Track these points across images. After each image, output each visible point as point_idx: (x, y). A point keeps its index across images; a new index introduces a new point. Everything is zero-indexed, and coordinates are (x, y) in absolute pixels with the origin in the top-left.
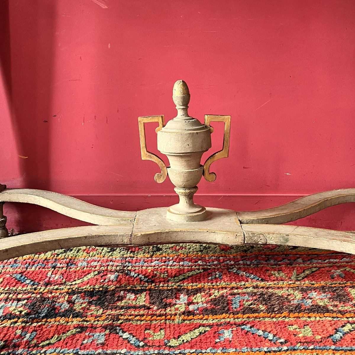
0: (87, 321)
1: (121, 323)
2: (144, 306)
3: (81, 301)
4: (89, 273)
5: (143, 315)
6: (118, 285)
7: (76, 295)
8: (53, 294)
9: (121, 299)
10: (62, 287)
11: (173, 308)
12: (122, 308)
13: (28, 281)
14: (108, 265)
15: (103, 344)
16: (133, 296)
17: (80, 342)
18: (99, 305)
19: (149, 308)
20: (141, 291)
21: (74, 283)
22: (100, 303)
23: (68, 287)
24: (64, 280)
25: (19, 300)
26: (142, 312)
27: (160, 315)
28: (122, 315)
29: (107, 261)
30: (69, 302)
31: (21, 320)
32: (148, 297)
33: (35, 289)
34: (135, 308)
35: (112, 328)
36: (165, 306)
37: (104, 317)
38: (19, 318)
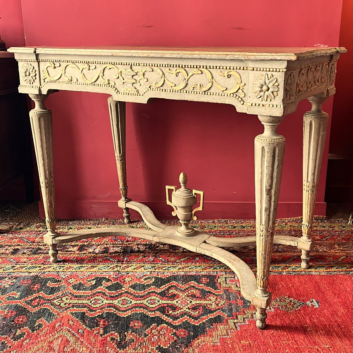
0: (146, 254)
1: (159, 255)
2: (167, 249)
3: (142, 247)
5: (166, 253)
7: (140, 246)
8: (131, 245)
9: (158, 247)
10: (134, 242)
11: (178, 250)
12: (158, 250)
13: (119, 240)
15: (153, 261)
16: (162, 246)
17: (144, 260)
18: (150, 249)
19: (169, 250)
20: (165, 244)
21: (138, 241)
23: (136, 243)
24: (134, 240)
25: (118, 247)
26: (166, 251)
28: (158, 252)
31: (121, 253)
32: (168, 246)
33: (123, 243)
34: (163, 250)
35: (156, 257)
36: (175, 250)
37: (152, 253)
38: (120, 253)
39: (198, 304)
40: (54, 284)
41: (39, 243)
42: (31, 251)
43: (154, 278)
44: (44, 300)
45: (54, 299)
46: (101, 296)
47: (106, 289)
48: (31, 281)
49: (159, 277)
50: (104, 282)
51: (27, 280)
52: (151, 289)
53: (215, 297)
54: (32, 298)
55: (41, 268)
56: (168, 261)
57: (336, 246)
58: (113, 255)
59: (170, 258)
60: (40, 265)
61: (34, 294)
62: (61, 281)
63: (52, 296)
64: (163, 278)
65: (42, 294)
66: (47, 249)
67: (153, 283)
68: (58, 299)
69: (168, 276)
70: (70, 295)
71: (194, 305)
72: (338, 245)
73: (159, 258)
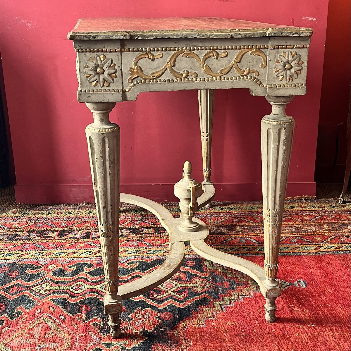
0: (130, 239)
1: (143, 239)
2: (152, 233)
3: (126, 232)
4: (127, 222)
5: (151, 236)
6: (140, 226)
7: (123, 230)
9: (142, 231)
11: (163, 234)
12: (143, 234)
14: (135, 218)
15: (137, 245)
16: (147, 230)
17: (128, 245)
19: (154, 234)
20: (150, 228)
21: (121, 225)
22: (134, 232)
26: (151, 235)
27: (158, 236)
28: (143, 236)
29: (134, 216)
30: (121, 232)
32: (153, 230)
34: (148, 234)
35: (140, 241)
36: (160, 233)
37: (136, 237)
39: (184, 287)
40: (33, 270)
41: (17, 230)
42: (8, 237)
43: (138, 262)
44: (23, 287)
45: (33, 286)
46: (83, 282)
47: (88, 275)
48: (8, 268)
49: (144, 261)
50: (86, 267)
51: (4, 267)
52: (136, 273)
53: (201, 280)
54: (10, 285)
55: (19, 255)
56: (153, 245)
57: (325, 226)
58: (96, 240)
59: (155, 241)
60: (18, 252)
61: (13, 282)
62: (40, 268)
63: (31, 283)
64: (148, 262)
65: (20, 281)
66: (25, 235)
67: (137, 267)
68: (37, 285)
69: (152, 260)
70: (50, 282)
71: (179, 288)
72: (328, 225)
73: (143, 242)
